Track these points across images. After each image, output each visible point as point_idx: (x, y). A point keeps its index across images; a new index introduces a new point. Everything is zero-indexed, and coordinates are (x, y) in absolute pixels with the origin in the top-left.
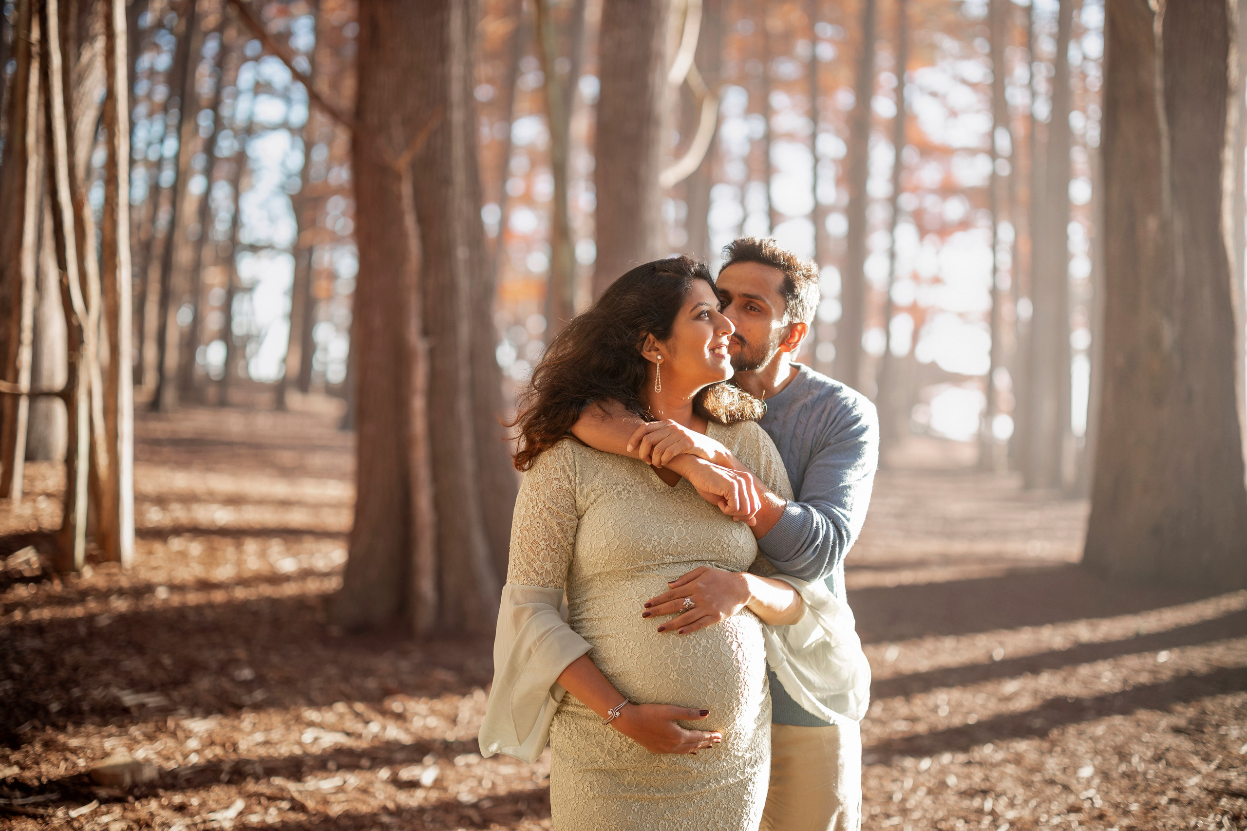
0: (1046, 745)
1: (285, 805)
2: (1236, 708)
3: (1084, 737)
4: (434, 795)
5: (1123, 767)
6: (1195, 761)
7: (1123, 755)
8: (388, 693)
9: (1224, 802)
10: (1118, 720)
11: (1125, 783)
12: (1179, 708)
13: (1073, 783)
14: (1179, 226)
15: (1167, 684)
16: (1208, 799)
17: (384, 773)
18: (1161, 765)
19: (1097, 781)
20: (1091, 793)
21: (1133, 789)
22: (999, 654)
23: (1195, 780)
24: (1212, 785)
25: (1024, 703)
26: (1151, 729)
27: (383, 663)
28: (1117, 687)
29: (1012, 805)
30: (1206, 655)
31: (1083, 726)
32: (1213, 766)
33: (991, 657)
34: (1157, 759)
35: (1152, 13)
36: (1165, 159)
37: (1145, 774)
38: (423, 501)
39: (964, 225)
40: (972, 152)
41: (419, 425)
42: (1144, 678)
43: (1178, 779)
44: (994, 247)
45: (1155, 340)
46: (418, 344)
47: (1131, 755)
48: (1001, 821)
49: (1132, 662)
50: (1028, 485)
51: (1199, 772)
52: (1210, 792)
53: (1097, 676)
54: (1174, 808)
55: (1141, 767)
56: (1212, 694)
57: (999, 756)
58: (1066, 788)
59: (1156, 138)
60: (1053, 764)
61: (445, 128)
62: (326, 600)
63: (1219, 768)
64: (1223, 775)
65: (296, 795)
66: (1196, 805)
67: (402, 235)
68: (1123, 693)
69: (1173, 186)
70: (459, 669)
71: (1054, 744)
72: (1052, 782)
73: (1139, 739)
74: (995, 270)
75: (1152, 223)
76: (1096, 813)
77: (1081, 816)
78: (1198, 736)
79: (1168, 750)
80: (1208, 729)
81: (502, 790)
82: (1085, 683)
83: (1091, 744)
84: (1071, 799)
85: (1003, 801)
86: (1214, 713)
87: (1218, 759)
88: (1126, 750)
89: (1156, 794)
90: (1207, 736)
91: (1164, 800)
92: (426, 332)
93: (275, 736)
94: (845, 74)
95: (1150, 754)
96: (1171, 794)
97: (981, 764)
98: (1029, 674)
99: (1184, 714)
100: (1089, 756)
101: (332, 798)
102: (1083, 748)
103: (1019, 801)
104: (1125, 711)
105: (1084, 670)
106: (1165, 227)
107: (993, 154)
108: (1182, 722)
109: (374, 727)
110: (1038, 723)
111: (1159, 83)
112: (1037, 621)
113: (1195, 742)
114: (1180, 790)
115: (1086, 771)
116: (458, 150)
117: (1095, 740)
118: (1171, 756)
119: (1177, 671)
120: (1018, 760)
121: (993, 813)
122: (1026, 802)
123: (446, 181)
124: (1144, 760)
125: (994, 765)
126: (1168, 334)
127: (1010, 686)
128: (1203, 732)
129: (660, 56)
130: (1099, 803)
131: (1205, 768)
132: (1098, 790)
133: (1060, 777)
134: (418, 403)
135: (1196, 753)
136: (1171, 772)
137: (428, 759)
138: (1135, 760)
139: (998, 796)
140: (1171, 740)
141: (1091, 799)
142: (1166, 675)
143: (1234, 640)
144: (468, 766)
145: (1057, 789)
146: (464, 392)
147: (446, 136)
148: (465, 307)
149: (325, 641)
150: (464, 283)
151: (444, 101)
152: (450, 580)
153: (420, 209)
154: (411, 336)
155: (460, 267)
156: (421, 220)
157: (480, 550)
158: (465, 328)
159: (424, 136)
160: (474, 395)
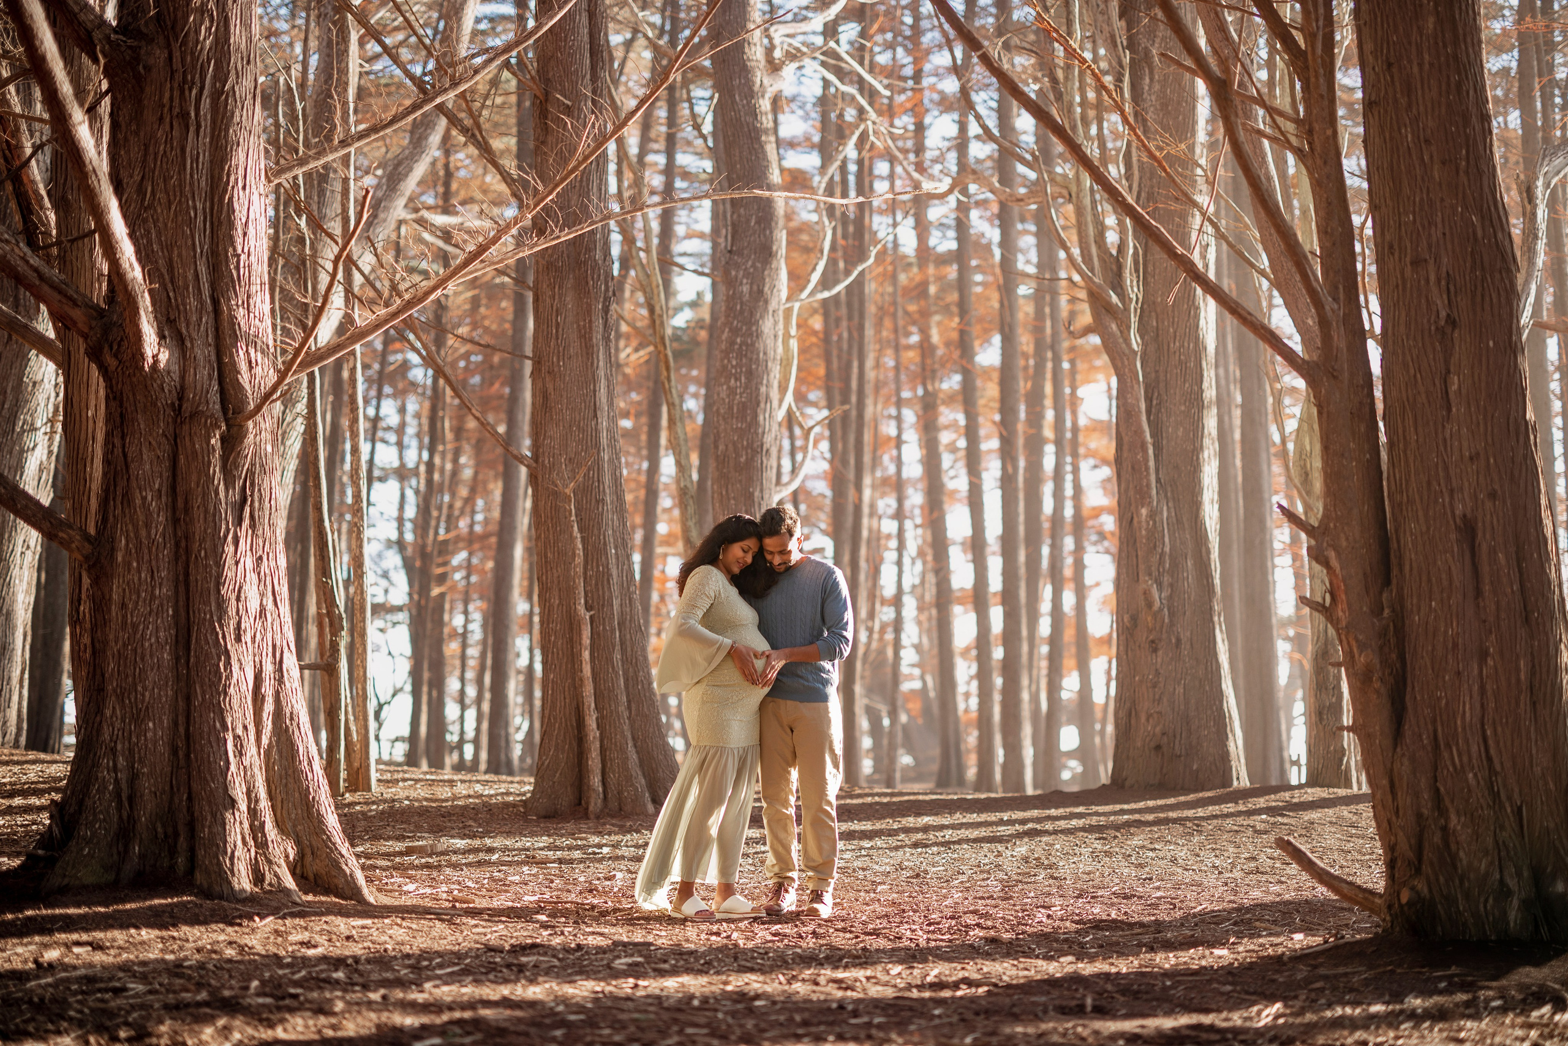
27: (569, 825)
38: (591, 722)
41: (587, 670)
45: (1148, 602)
46: (584, 615)
61: (598, 463)
67: (572, 538)
75: (1144, 512)
92: (588, 608)
106: (1152, 515)
116: (607, 479)
123: (600, 501)
134: (586, 655)
146: (618, 647)
147: (600, 469)
148: (615, 589)
149: (527, 821)
150: (614, 572)
151: (597, 446)
152: (612, 778)
153: (580, 521)
154: (581, 609)
155: (613, 561)
156: (581, 530)
157: (633, 756)
158: (616, 603)
159: (584, 470)
160: (623, 651)
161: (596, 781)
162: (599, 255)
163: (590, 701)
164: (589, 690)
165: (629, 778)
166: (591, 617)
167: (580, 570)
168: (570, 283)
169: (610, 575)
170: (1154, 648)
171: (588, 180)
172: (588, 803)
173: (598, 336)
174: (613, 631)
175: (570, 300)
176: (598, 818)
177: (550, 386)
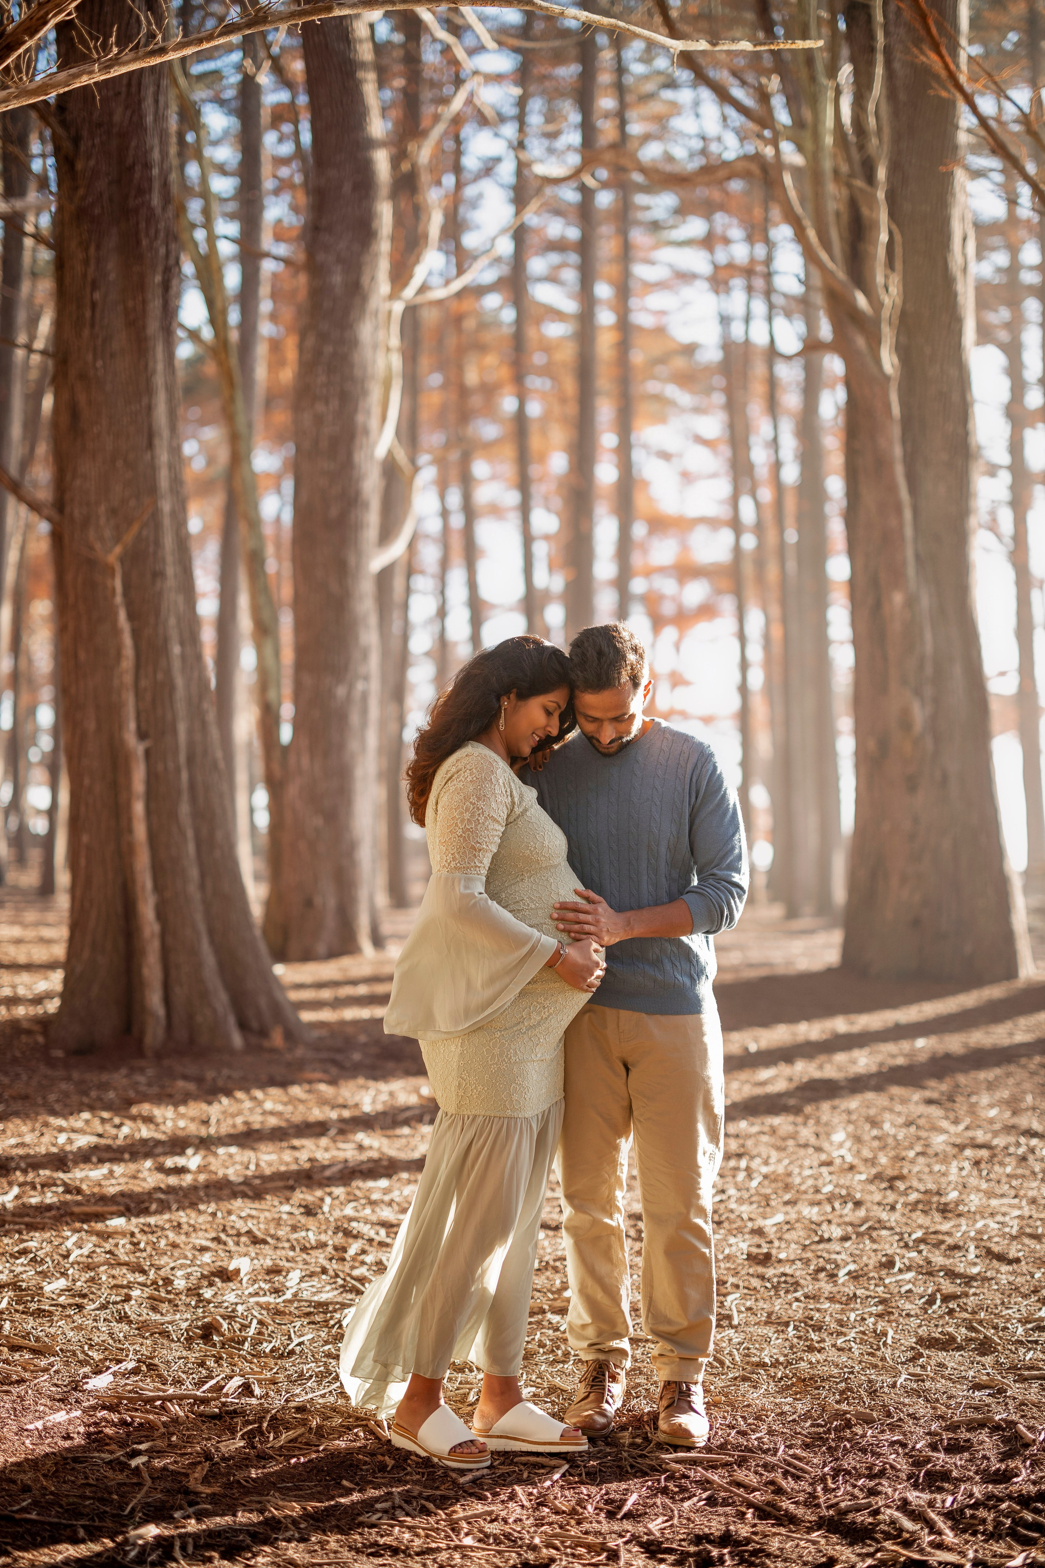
0: (800, 1119)
1: (61, 1189)
2: (989, 1082)
3: (839, 1110)
4: (202, 1178)
5: (875, 1132)
6: (945, 1124)
7: (874, 1123)
8: (130, 1103)
9: (968, 1152)
10: (870, 1095)
11: (876, 1144)
12: (932, 1083)
13: (826, 1145)
14: (925, 601)
15: (922, 1065)
16: (955, 1151)
17: (148, 1163)
18: (913, 1129)
19: (848, 1144)
20: (843, 1152)
21: (883, 1148)
22: (753, 1048)
23: (942, 1138)
24: (958, 1141)
25: (780, 1086)
26: (904, 1101)
27: (119, 1078)
28: (874, 1069)
29: (766, 1163)
30: (964, 1040)
31: (837, 1102)
32: (961, 1127)
33: (747, 1049)
34: (908, 1124)
35: (887, 378)
36: (909, 531)
37: (895, 1137)
38: (147, 910)
39: (707, 611)
40: (713, 523)
41: (140, 831)
42: (900, 1061)
43: (926, 1139)
44: (742, 638)
45: (906, 724)
46: (136, 747)
47: (883, 1122)
48: (755, 1175)
49: (890, 1048)
50: (792, 913)
51: (947, 1132)
52: (954, 1145)
53: (854, 1062)
54: (921, 1160)
55: (892, 1131)
56: (965, 1071)
57: (755, 1129)
58: (819, 1149)
59: (898, 509)
60: (806, 1133)
61: (156, 516)
62: (45, 1023)
63: (967, 1128)
64: (970, 1134)
65: (67, 1181)
66: (941, 1156)
67: (116, 632)
68: (879, 1074)
69: (917, 557)
70: (199, 1080)
71: (807, 1118)
72: (806, 1146)
73: (891, 1110)
74: (744, 665)
75: (898, 598)
76: (846, 1166)
77: (831, 1169)
78: (949, 1105)
79: (919, 1117)
80: (959, 1099)
81: (268, 1171)
82: (840, 1069)
83: (845, 1116)
84: (824, 1157)
85: (758, 1161)
86: (966, 1086)
87: (967, 1121)
88: (879, 1118)
89: (906, 1149)
90: (958, 1105)
91: (911, 1154)
92: (142, 735)
93: (28, 1139)
94: (559, 435)
95: (901, 1120)
96: (918, 1149)
97: (737, 1136)
98: (783, 1063)
99: (937, 1088)
100: (842, 1125)
101: (103, 1183)
102: (837, 1119)
103: (773, 1160)
104: (879, 1088)
105: (840, 1057)
106: (911, 602)
107: (735, 524)
108: (935, 1095)
109: (125, 1130)
110: (792, 1102)
111: (898, 451)
112: (793, 1019)
113: (947, 1110)
114: (927, 1146)
115: (839, 1136)
116: (168, 541)
117: (849, 1112)
118: (921, 1122)
119: (934, 1053)
120: (773, 1131)
121: (748, 1169)
122: (779, 1161)
123: (158, 575)
124: (895, 1126)
125: (748, 1136)
126: (919, 714)
127: (765, 1074)
128: (954, 1101)
129: (366, 432)
130: (849, 1159)
131: (952, 1129)
132: (850, 1150)
133: (813, 1140)
134: (139, 808)
135: (947, 1118)
136: (923, 1134)
137: (190, 1151)
138: (887, 1126)
139: (752, 1158)
140: (923, 1109)
141: (842, 1157)
142: (923, 1058)
143: (993, 1026)
144: (231, 1156)
145: (811, 1151)
146: (185, 797)
147: (157, 526)
148: (181, 707)
149: (51, 1063)
150: (179, 681)
151: (153, 490)
152: (179, 993)
153: (129, 605)
154: (130, 737)
155: (177, 665)
156: (131, 617)
157: (209, 959)
158: (182, 728)
159: (135, 529)
160: (193, 800)
161: (155, 999)
162: (156, 200)
163: (145, 880)
164: (142, 861)
165: (205, 995)
166: (147, 753)
167: (128, 679)
168: (112, 241)
169: (172, 688)
170: (912, 784)
171: (139, 84)
172: (142, 1033)
173: (153, 326)
174: (178, 770)
175: (112, 267)
176: (159, 1056)
177: (82, 399)
